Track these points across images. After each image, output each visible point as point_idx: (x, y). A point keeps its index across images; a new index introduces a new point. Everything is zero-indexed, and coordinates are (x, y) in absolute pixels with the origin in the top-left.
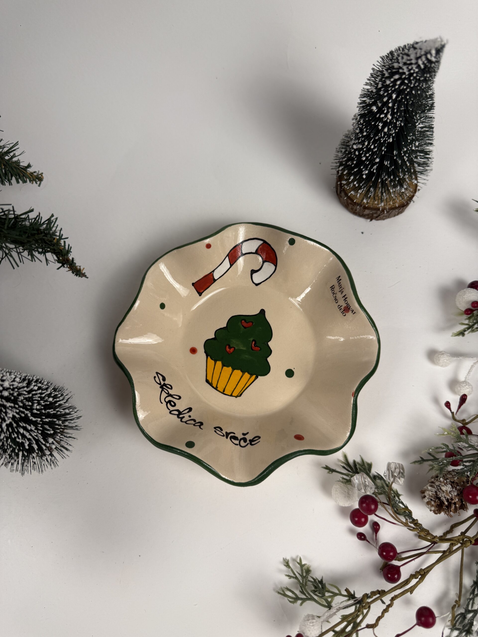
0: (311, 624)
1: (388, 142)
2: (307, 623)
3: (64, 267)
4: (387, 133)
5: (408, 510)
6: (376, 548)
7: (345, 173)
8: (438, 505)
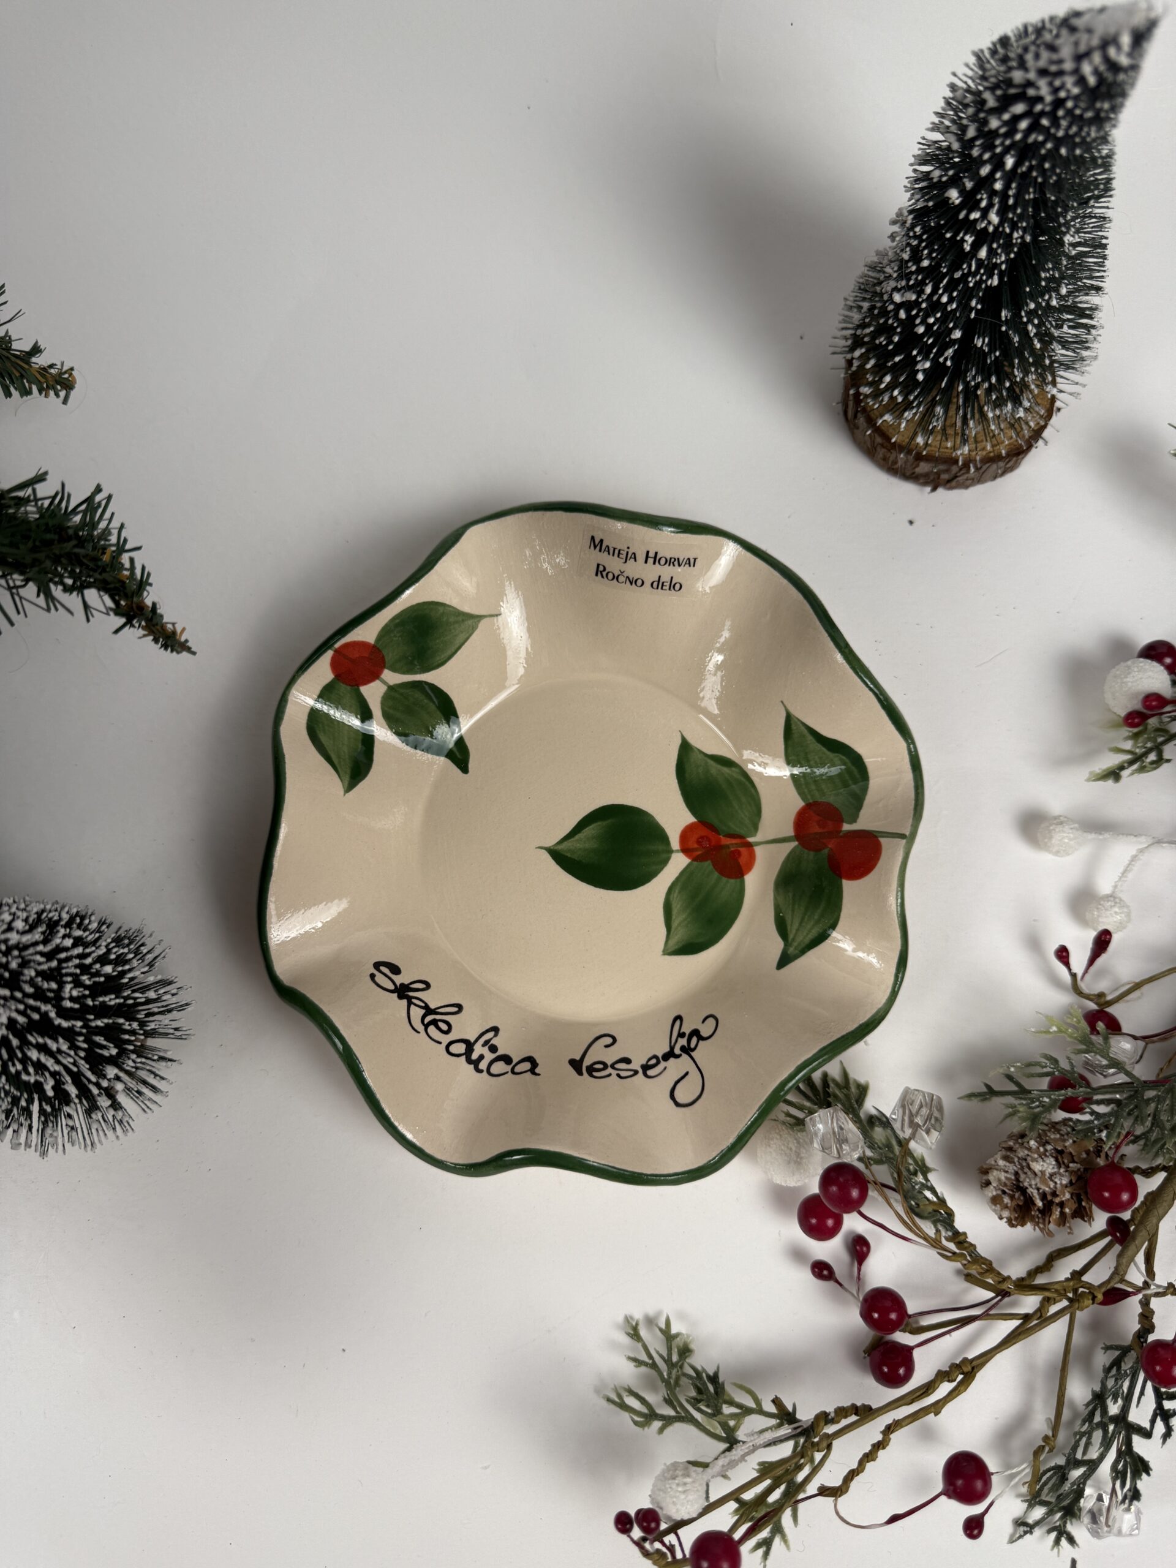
0: (680, 1489)
1: (986, 285)
2: (669, 1484)
3: (132, 626)
4: (986, 262)
5: (945, 1209)
6: (857, 1298)
7: (868, 366)
8: (1019, 1206)
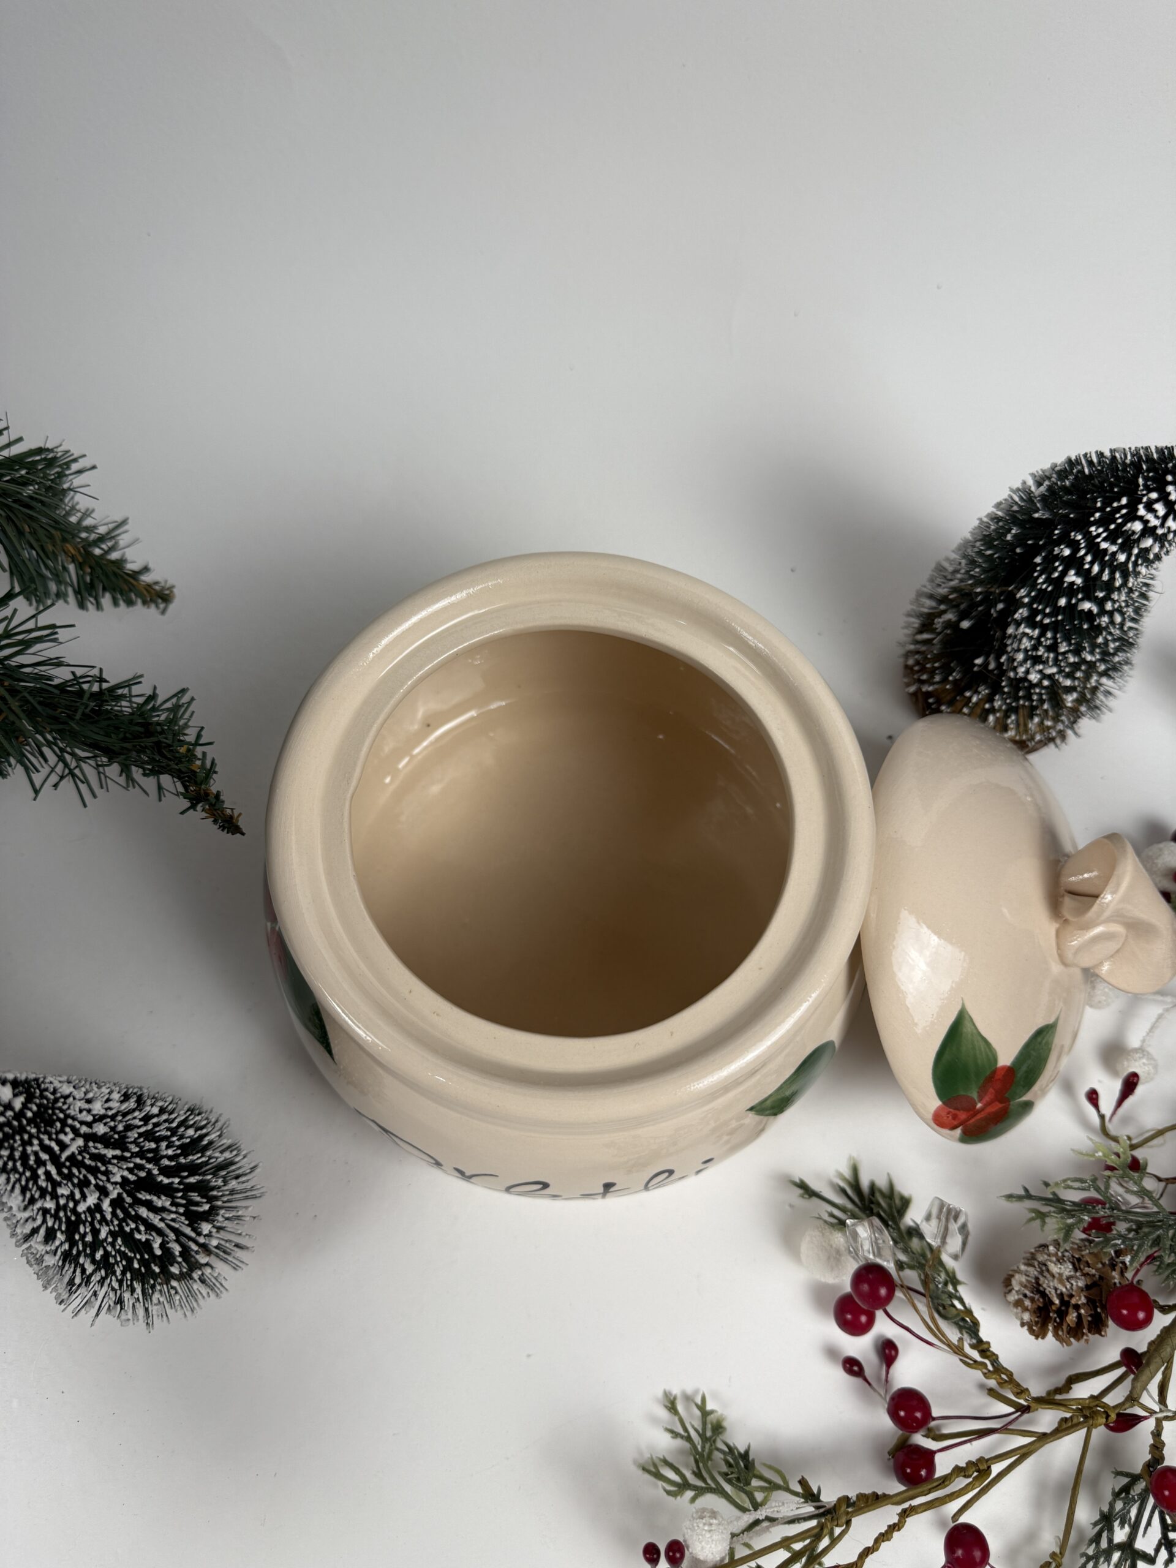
0: (706, 1528)
2: (697, 1523)
5: (971, 1318)
6: (885, 1399)
8: (1039, 1308)
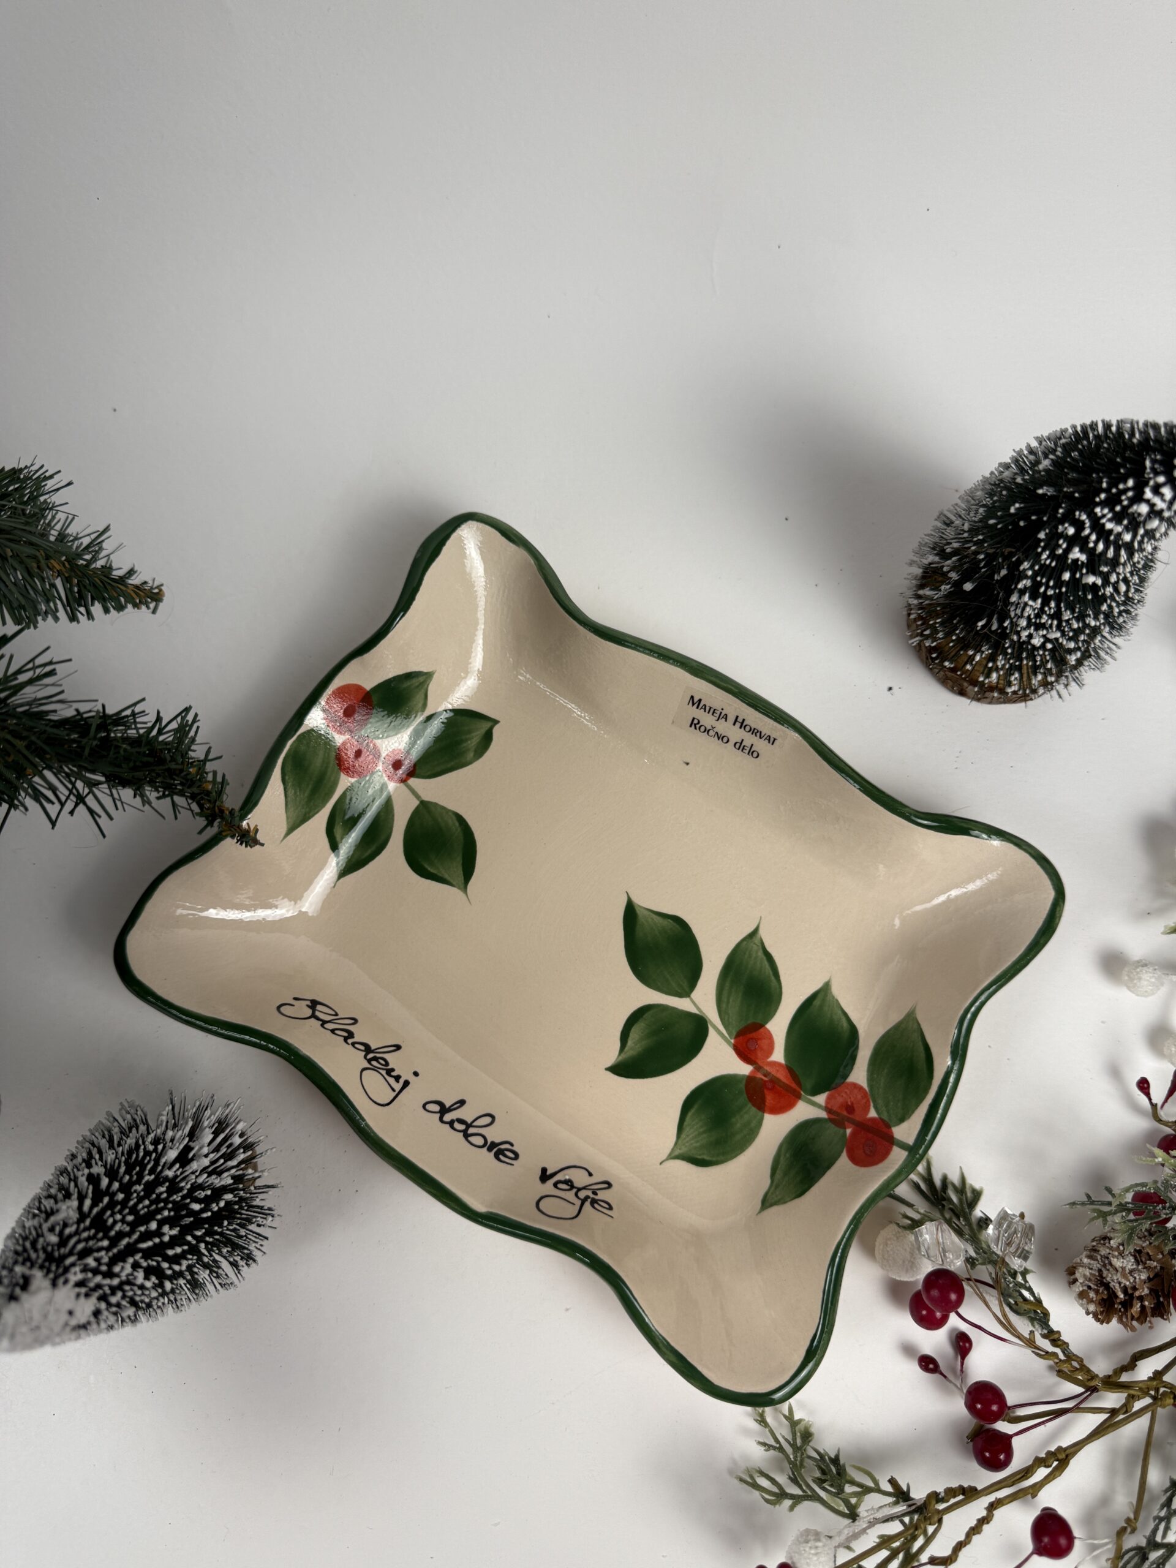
0: (813, 1550)
2: (804, 1547)
5: (1041, 1308)
6: (961, 1390)
8: (1103, 1299)
